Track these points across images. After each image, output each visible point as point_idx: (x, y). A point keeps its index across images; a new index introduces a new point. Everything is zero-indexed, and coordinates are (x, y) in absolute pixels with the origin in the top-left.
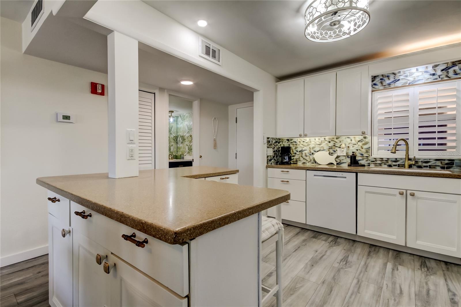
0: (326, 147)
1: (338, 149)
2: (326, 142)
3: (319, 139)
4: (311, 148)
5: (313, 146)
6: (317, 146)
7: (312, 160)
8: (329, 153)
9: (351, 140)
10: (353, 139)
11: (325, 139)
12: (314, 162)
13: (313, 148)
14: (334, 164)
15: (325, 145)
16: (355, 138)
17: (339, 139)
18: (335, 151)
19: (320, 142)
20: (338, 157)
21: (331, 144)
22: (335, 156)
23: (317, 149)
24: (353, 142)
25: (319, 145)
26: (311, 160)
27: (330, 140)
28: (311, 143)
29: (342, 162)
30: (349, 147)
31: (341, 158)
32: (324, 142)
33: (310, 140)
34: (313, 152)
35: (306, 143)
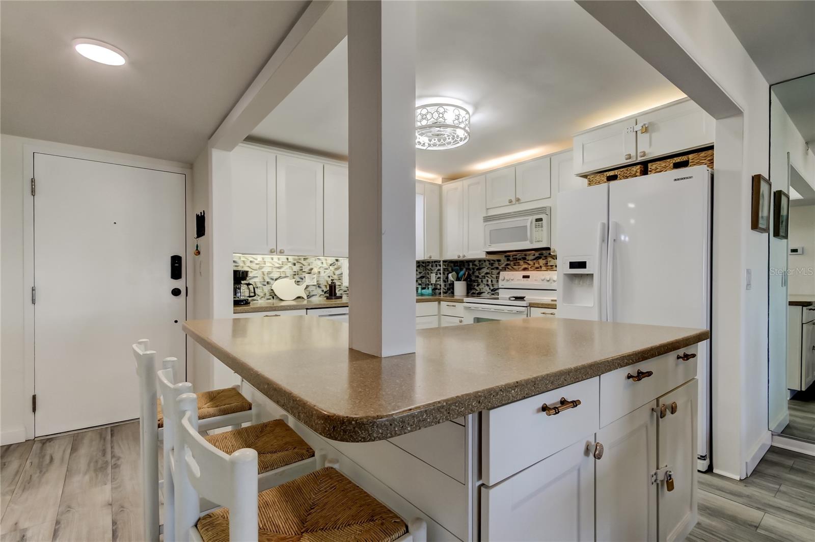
0: (289, 272)
1: (307, 275)
2: (290, 264)
3: (279, 259)
4: (266, 273)
5: (269, 269)
6: (275, 270)
7: (268, 294)
8: (295, 281)
9: (322, 263)
10: (324, 262)
11: (288, 259)
12: (271, 297)
13: (269, 273)
14: (303, 298)
15: (287, 269)
16: (326, 260)
17: (307, 261)
18: (302, 279)
19: (281, 263)
20: (307, 287)
21: (296, 268)
22: (304, 286)
23: (275, 275)
24: (325, 265)
25: (279, 268)
26: (265, 294)
27: (295, 262)
28: (265, 264)
29: (311, 294)
30: (319, 272)
31: (310, 289)
32: (286, 265)
33: (263, 259)
34: (268, 280)
35: (257, 264)
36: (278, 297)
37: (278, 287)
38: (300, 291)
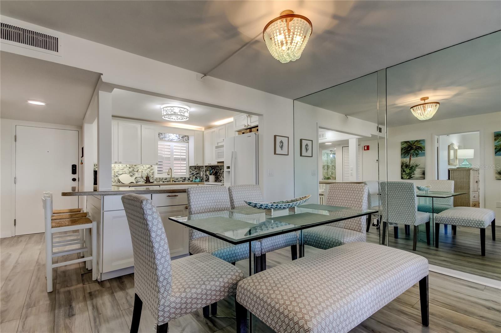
0: (127, 171)
1: (136, 173)
2: (128, 168)
3: (122, 166)
4: (116, 172)
5: (118, 170)
6: (120, 170)
7: (117, 181)
8: (130, 175)
9: (144, 167)
10: (145, 167)
11: (126, 166)
12: (118, 182)
13: (117, 172)
14: (134, 183)
15: (126, 170)
16: (146, 166)
17: (136, 166)
18: (134, 174)
19: (123, 167)
20: (136, 178)
21: (131, 170)
22: (134, 177)
23: (120, 173)
24: (145, 168)
25: (122, 169)
26: (116, 181)
27: (130, 167)
28: (115, 168)
29: (138, 181)
30: (142, 171)
31: (138, 179)
32: (126, 168)
33: (114, 166)
34: (117, 175)
36: (122, 182)
37: (121, 178)
38: (133, 180)
